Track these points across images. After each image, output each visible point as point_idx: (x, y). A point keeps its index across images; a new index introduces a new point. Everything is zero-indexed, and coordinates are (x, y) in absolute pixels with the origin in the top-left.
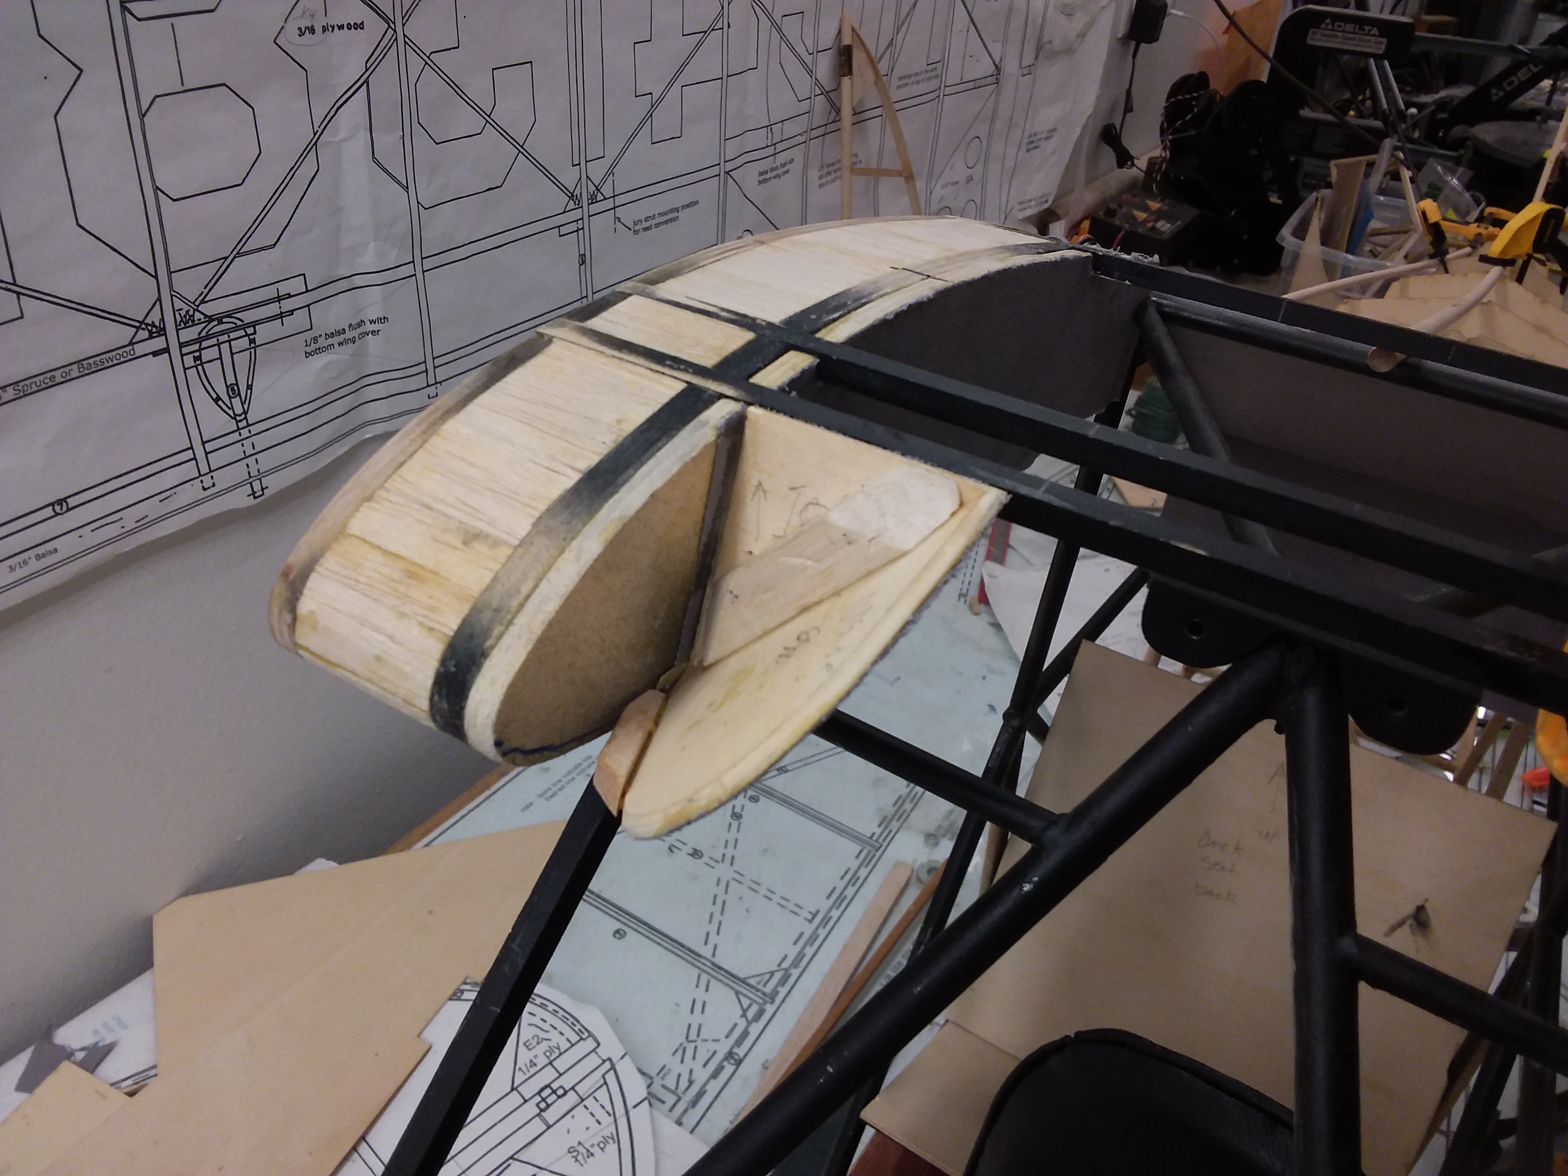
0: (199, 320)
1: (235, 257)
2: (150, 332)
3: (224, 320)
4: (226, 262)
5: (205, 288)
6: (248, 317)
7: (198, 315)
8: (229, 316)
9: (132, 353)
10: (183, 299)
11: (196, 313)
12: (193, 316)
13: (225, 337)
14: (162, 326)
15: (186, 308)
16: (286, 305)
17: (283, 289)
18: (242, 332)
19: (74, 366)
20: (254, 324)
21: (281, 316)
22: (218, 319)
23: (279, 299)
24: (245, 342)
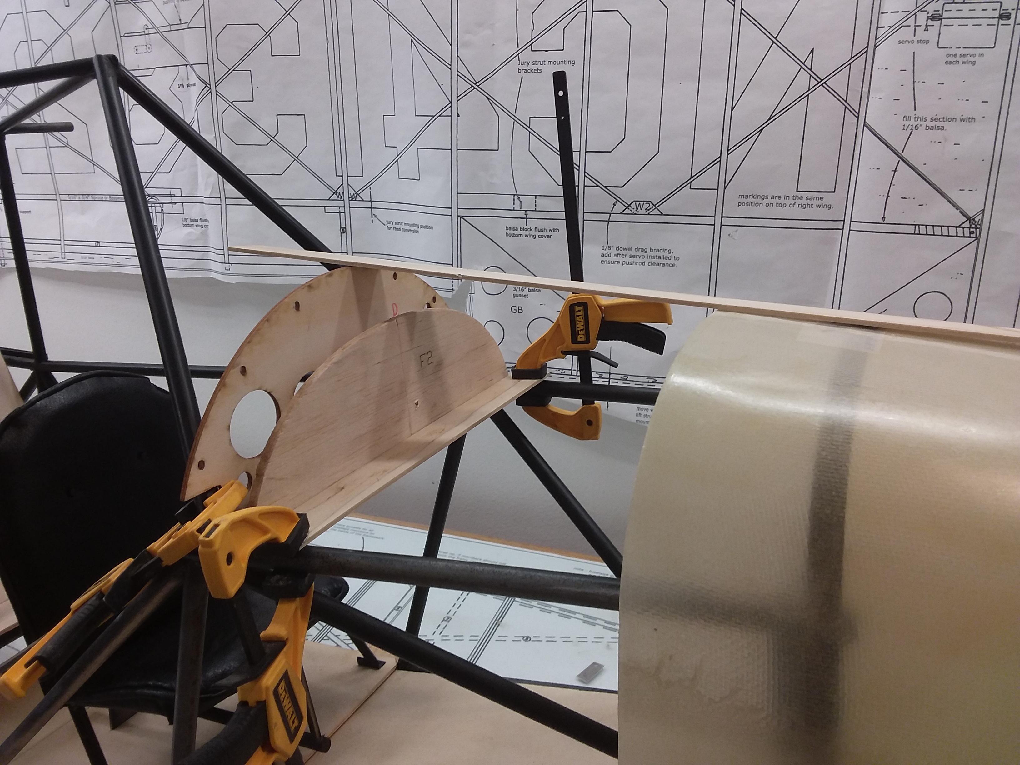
1: (156, 173)
3: (153, 197)
4: (153, 174)
5: (147, 182)
6: (161, 199)
8: (154, 196)
13: (153, 205)
16: (174, 199)
17: (173, 192)
18: (158, 205)
19: (108, 196)
20: (163, 203)
21: (172, 203)
22: (151, 196)
23: (171, 196)
24: (159, 210)
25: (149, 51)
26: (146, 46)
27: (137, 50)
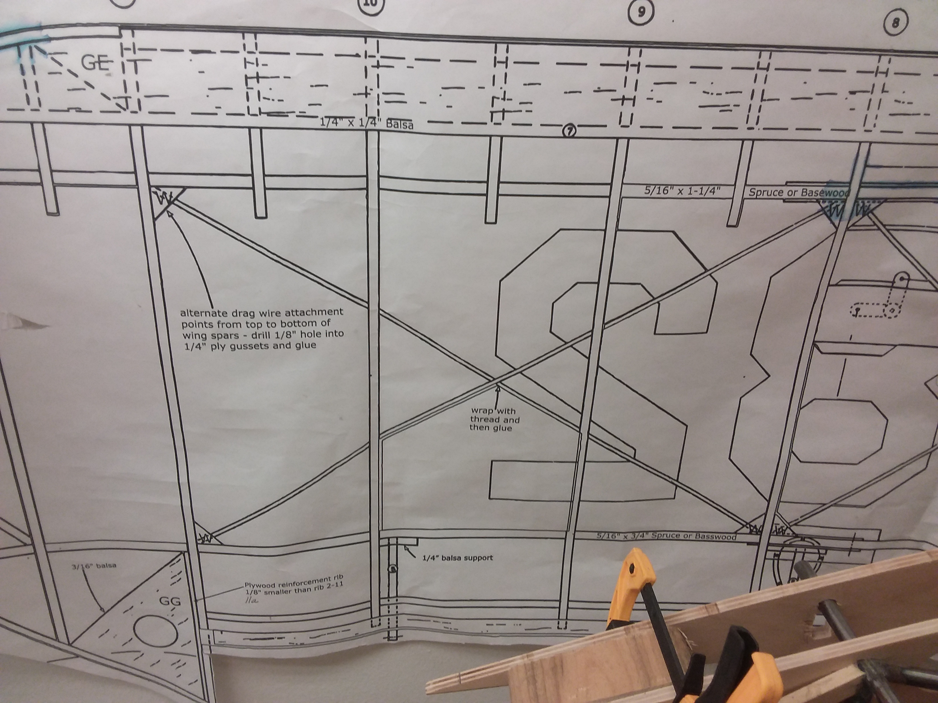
0: (787, 534)
1: (832, 505)
2: (751, 531)
3: (806, 539)
4: (823, 507)
5: (801, 517)
6: (824, 543)
7: (788, 531)
8: (810, 538)
9: (734, 538)
10: (781, 518)
11: (788, 529)
12: (785, 531)
13: (802, 550)
14: (761, 529)
15: (782, 524)
16: (857, 545)
17: (859, 534)
18: (816, 551)
19: (695, 534)
20: (827, 549)
21: (850, 550)
22: (802, 538)
23: (854, 539)
24: (816, 557)
25: (889, 314)
26: (886, 306)
27: (858, 310)
